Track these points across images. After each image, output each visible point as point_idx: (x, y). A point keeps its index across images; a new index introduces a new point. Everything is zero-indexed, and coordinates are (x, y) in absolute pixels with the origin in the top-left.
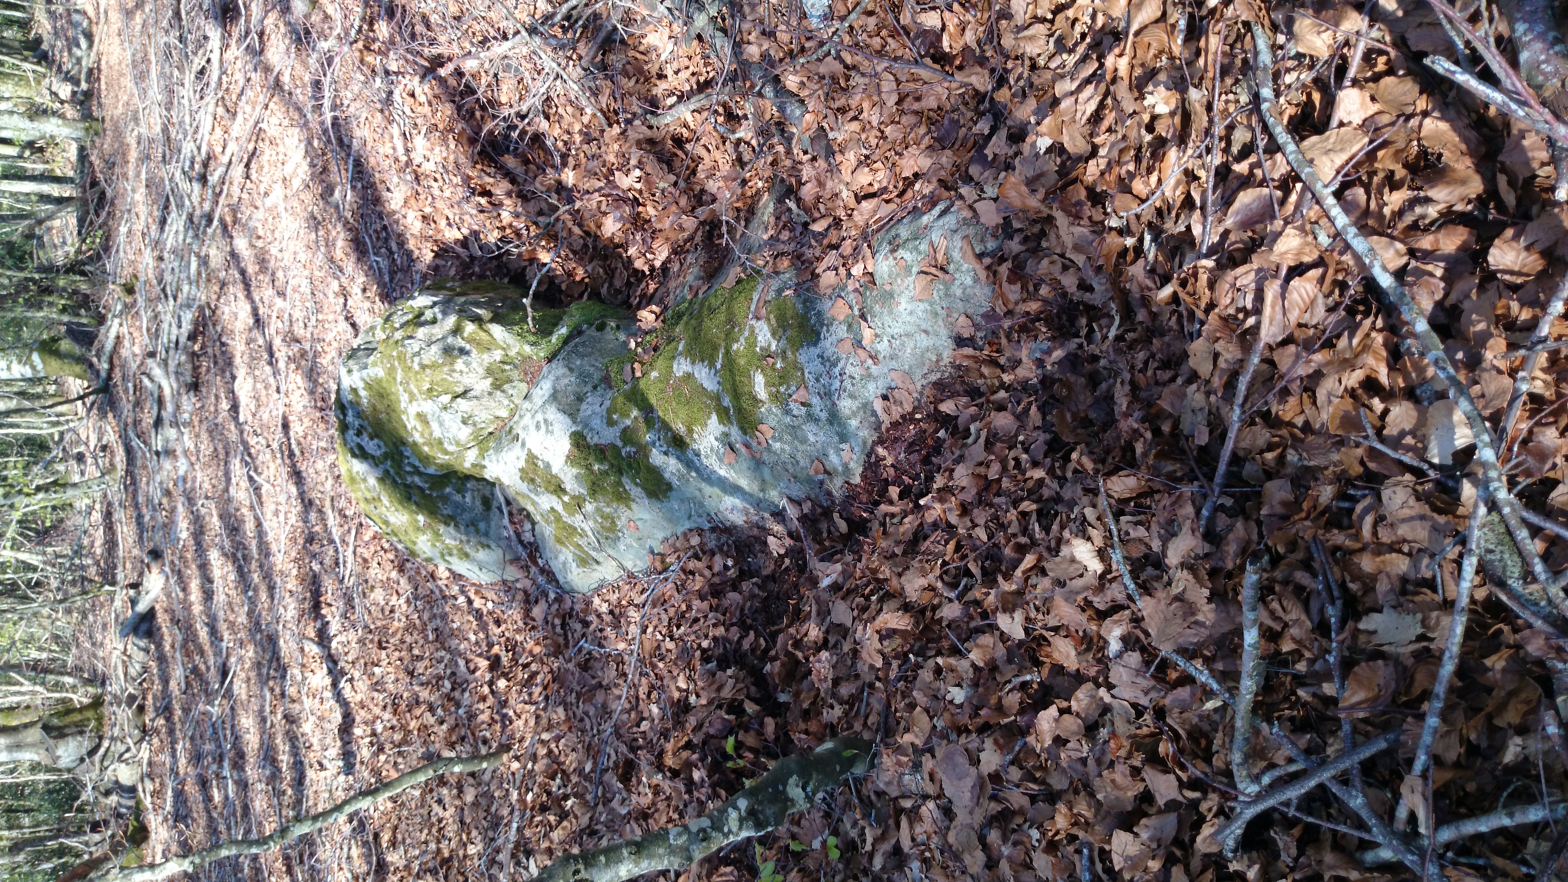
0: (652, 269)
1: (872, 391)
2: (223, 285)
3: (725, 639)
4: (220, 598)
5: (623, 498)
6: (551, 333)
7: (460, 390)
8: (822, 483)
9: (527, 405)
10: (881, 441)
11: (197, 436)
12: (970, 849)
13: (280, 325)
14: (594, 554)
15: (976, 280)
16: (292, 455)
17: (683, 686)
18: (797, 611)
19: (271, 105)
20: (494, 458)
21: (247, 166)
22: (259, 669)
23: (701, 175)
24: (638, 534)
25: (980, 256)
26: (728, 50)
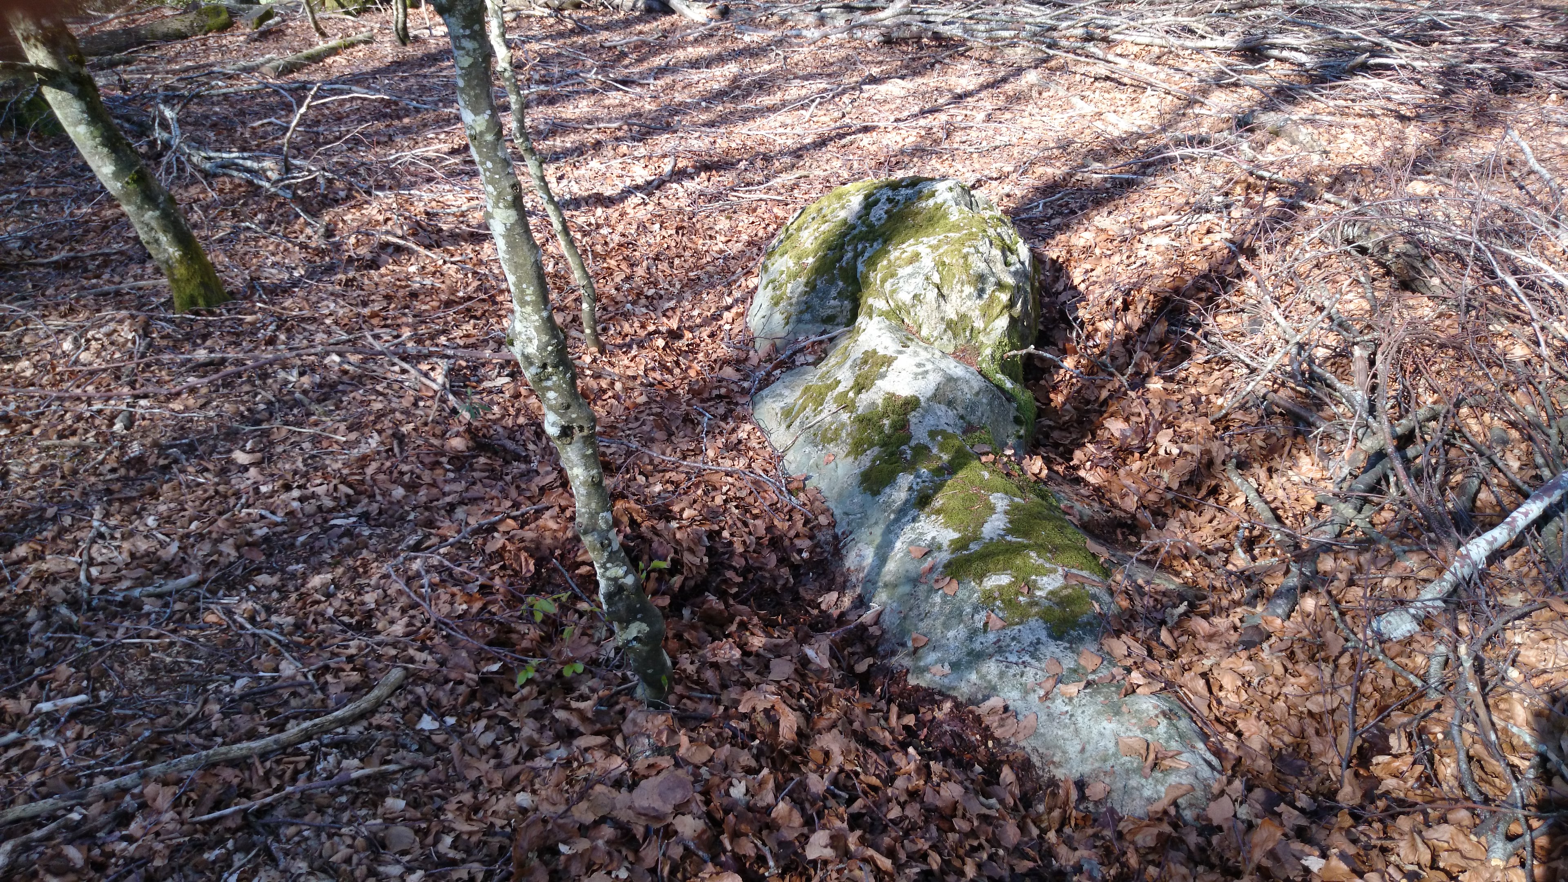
0: (1076, 468)
1: (1011, 695)
2: (990, 62)
3: (732, 553)
4: (694, 75)
5: (858, 448)
6: (1003, 373)
7: (945, 291)
8: (904, 645)
9: (938, 354)
10: (957, 705)
11: (841, 46)
12: (592, 808)
13: (959, 118)
14: (797, 423)
15: (1150, 801)
16: (841, 136)
17: (685, 515)
18: (774, 624)
19: (1170, 97)
20: (882, 325)
21: (1107, 78)
22: (635, 115)
23: (1182, 514)
24: (822, 463)
25: (1175, 803)
26: (1324, 538)
